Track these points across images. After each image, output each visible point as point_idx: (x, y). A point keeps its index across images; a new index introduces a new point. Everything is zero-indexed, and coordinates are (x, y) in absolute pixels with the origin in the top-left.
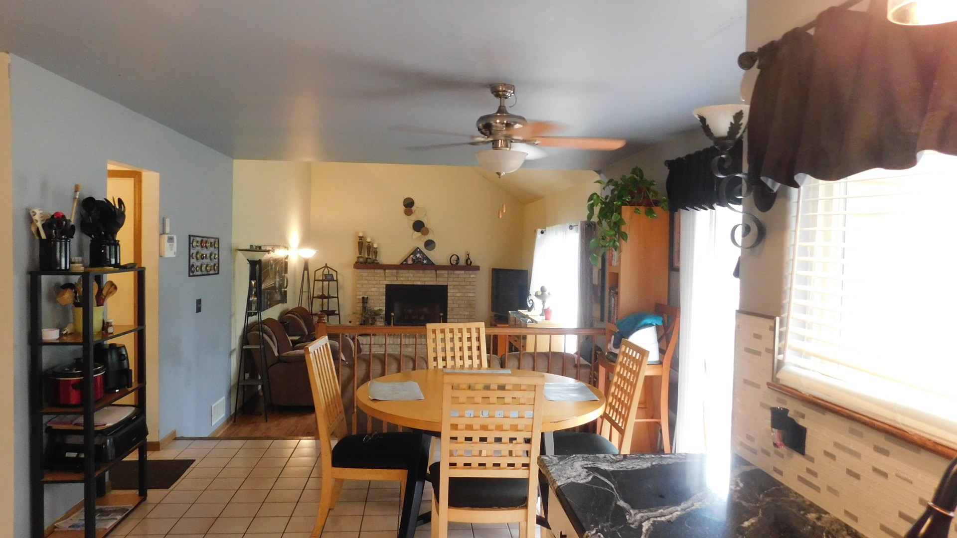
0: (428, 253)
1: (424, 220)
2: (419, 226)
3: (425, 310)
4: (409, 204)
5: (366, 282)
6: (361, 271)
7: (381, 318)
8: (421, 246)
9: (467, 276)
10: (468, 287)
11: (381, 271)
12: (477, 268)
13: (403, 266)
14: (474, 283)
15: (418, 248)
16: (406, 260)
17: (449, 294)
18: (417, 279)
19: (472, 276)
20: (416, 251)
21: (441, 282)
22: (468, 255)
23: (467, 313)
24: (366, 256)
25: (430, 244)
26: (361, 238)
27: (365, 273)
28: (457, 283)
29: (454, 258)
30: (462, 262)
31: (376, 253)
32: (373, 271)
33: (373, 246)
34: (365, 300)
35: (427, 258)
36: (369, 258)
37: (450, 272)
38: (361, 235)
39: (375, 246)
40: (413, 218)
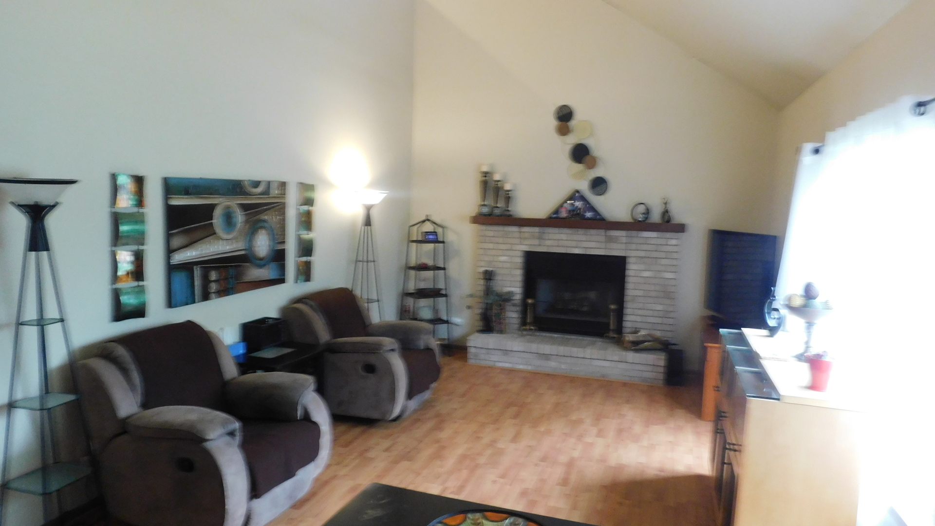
0: (596, 200)
1: (590, 142)
2: (580, 153)
3: (592, 295)
4: (565, 116)
5: (491, 246)
6: (484, 227)
7: (514, 305)
8: (584, 186)
9: (663, 241)
10: (664, 262)
11: (514, 229)
12: (680, 228)
13: (554, 221)
14: (675, 255)
15: (578, 192)
16: (557, 212)
17: (628, 273)
18: (574, 244)
19: (674, 242)
20: (576, 195)
21: (616, 251)
22: (666, 204)
23: (660, 307)
24: (493, 204)
25: (599, 184)
26: (486, 174)
27: (492, 231)
28: (642, 254)
29: (642, 209)
30: (656, 217)
31: (508, 199)
32: (501, 228)
33: (503, 187)
34: (489, 276)
35: (592, 209)
36: (497, 207)
37: (634, 233)
38: (485, 169)
39: (507, 187)
40: (572, 140)
